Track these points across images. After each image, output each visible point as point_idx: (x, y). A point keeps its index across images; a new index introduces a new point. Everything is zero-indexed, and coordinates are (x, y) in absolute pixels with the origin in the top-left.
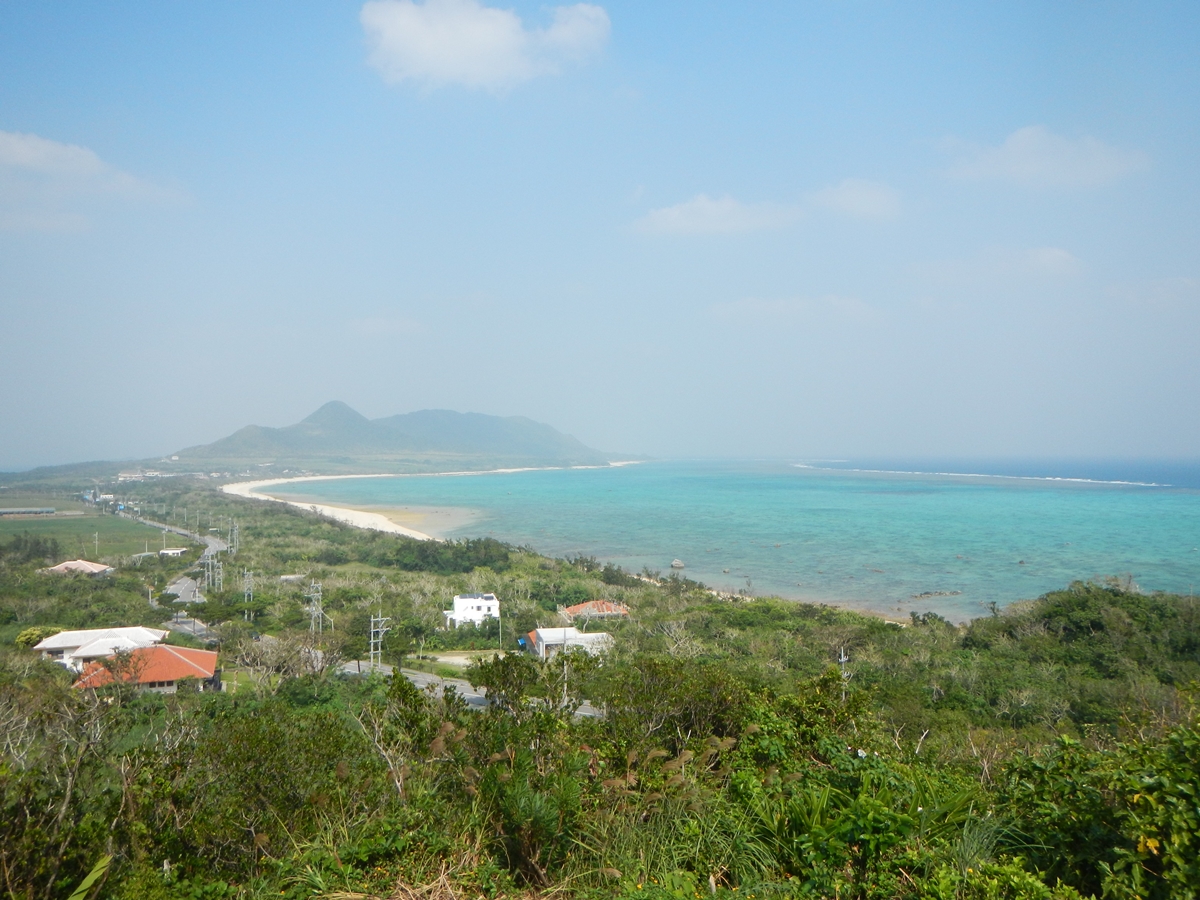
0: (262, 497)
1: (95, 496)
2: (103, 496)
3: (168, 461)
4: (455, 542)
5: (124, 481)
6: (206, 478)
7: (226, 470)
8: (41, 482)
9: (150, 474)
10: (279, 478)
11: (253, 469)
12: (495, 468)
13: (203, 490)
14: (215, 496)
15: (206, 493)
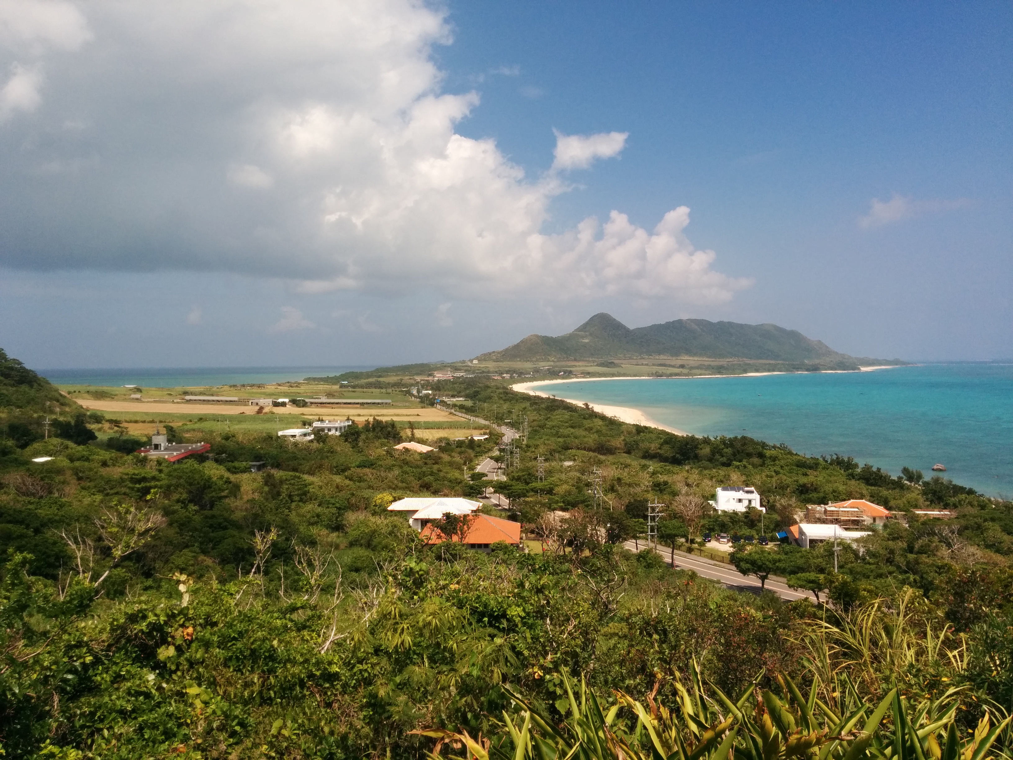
0: (544, 395)
1: (419, 392)
2: (425, 392)
3: (470, 364)
4: (712, 439)
5: (438, 380)
6: (499, 378)
7: (514, 372)
8: (381, 379)
9: (458, 374)
10: (556, 379)
11: (537, 371)
12: (745, 371)
13: (498, 388)
14: (507, 393)
15: (501, 391)
